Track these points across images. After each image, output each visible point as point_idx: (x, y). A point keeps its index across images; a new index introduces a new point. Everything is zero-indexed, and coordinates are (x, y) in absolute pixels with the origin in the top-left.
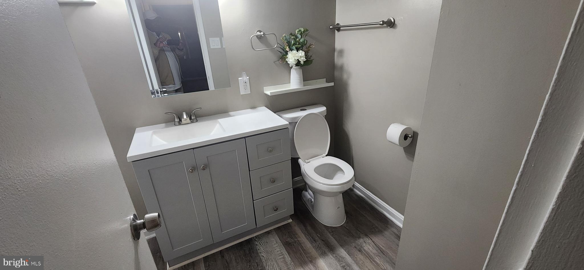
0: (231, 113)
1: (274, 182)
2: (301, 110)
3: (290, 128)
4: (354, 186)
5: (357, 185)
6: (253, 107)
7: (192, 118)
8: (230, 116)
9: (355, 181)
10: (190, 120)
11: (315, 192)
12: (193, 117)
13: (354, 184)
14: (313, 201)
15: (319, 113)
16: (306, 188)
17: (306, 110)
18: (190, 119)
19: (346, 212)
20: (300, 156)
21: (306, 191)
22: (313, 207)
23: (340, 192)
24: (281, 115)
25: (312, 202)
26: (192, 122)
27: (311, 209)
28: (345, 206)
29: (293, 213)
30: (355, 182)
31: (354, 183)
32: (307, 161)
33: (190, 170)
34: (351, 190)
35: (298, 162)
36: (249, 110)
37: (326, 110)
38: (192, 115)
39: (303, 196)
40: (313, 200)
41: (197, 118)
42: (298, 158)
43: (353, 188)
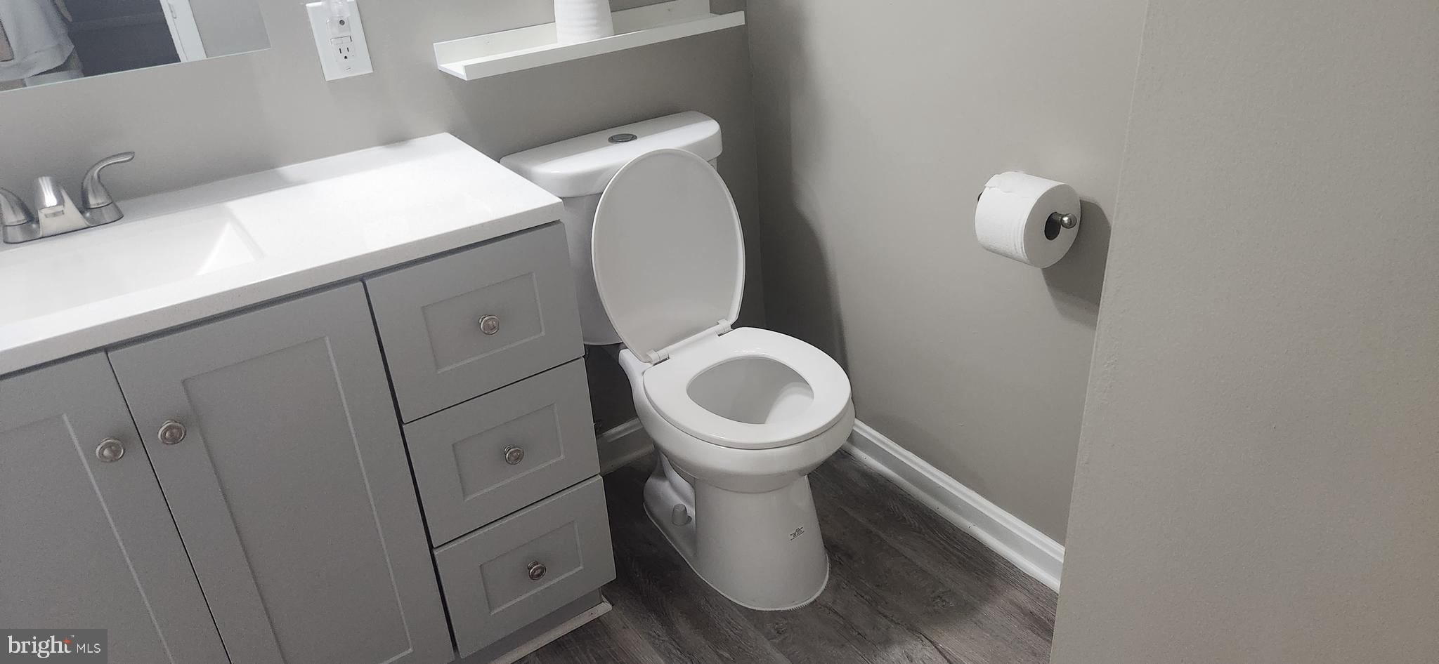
0: (290, 170)
1: (519, 458)
2: (614, 140)
3: (570, 222)
4: (852, 438)
5: (867, 431)
6: (395, 138)
7: (93, 202)
8: (284, 183)
9: (856, 417)
10: (82, 212)
11: (698, 479)
12: (95, 197)
13: (853, 430)
14: (694, 518)
15: (690, 147)
16: (661, 465)
17: (633, 138)
18: (84, 207)
19: (832, 547)
20: (624, 337)
21: (663, 475)
22: (693, 538)
23: (800, 472)
24: (526, 166)
25: (690, 518)
26: (95, 224)
27: (685, 551)
28: (822, 519)
29: (613, 576)
30: (857, 422)
31: (854, 425)
32: (654, 356)
33: (103, 449)
34: (843, 454)
35: (618, 362)
36: (377, 151)
37: (720, 135)
38: (90, 189)
39: (647, 498)
40: (691, 511)
41: (118, 204)
42: (619, 346)
43: (850, 445)
